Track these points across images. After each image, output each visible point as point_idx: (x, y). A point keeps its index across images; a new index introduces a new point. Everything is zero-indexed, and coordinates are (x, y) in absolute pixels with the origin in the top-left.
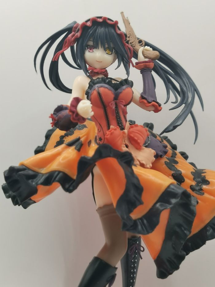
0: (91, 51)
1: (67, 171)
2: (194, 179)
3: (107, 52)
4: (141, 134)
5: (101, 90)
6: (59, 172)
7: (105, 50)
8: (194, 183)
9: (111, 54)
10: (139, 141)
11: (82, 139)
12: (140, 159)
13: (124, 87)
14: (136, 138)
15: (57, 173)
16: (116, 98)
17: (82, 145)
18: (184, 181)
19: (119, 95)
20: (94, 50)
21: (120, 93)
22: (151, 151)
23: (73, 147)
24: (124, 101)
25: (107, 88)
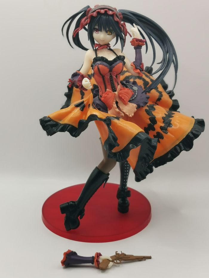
0: (97, 33)
1: (74, 125)
2: (164, 122)
3: (108, 33)
4: (127, 95)
5: (100, 66)
6: (69, 125)
7: (107, 32)
8: (163, 125)
9: (111, 34)
10: (125, 100)
11: (85, 103)
12: (124, 111)
13: (116, 63)
14: (123, 98)
15: (68, 126)
16: (111, 70)
17: (84, 106)
18: (156, 123)
19: (113, 69)
20: (99, 32)
21: (114, 67)
22: (133, 105)
23: (79, 108)
24: (116, 73)
25: (104, 65)
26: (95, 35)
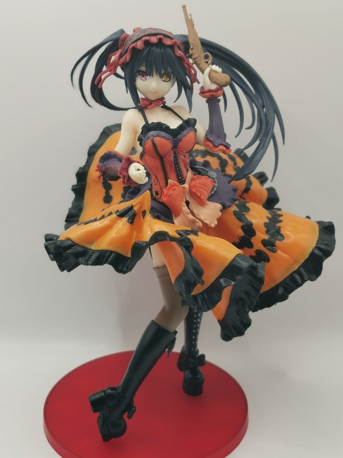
0: (144, 79)
1: (119, 251)
2: (267, 232)
3: (163, 79)
4: (204, 187)
5: (157, 140)
6: (111, 252)
7: (161, 77)
8: (266, 237)
9: (169, 81)
10: (202, 197)
11: (135, 209)
12: (202, 218)
13: (185, 132)
14: (199, 194)
15: (108, 254)
16: (175, 146)
17: (135, 215)
18: (255, 235)
19: (179, 143)
20: (148, 77)
21: (181, 140)
22: (216, 206)
23: (125, 219)
24: (185, 151)
25: (164, 137)
26: (140, 83)
